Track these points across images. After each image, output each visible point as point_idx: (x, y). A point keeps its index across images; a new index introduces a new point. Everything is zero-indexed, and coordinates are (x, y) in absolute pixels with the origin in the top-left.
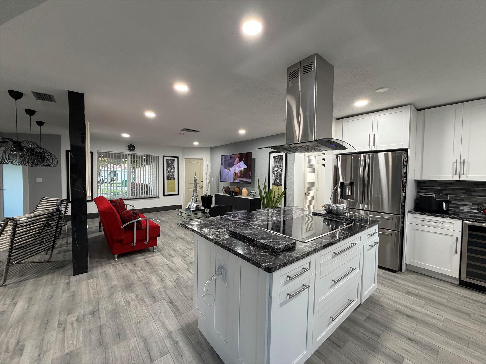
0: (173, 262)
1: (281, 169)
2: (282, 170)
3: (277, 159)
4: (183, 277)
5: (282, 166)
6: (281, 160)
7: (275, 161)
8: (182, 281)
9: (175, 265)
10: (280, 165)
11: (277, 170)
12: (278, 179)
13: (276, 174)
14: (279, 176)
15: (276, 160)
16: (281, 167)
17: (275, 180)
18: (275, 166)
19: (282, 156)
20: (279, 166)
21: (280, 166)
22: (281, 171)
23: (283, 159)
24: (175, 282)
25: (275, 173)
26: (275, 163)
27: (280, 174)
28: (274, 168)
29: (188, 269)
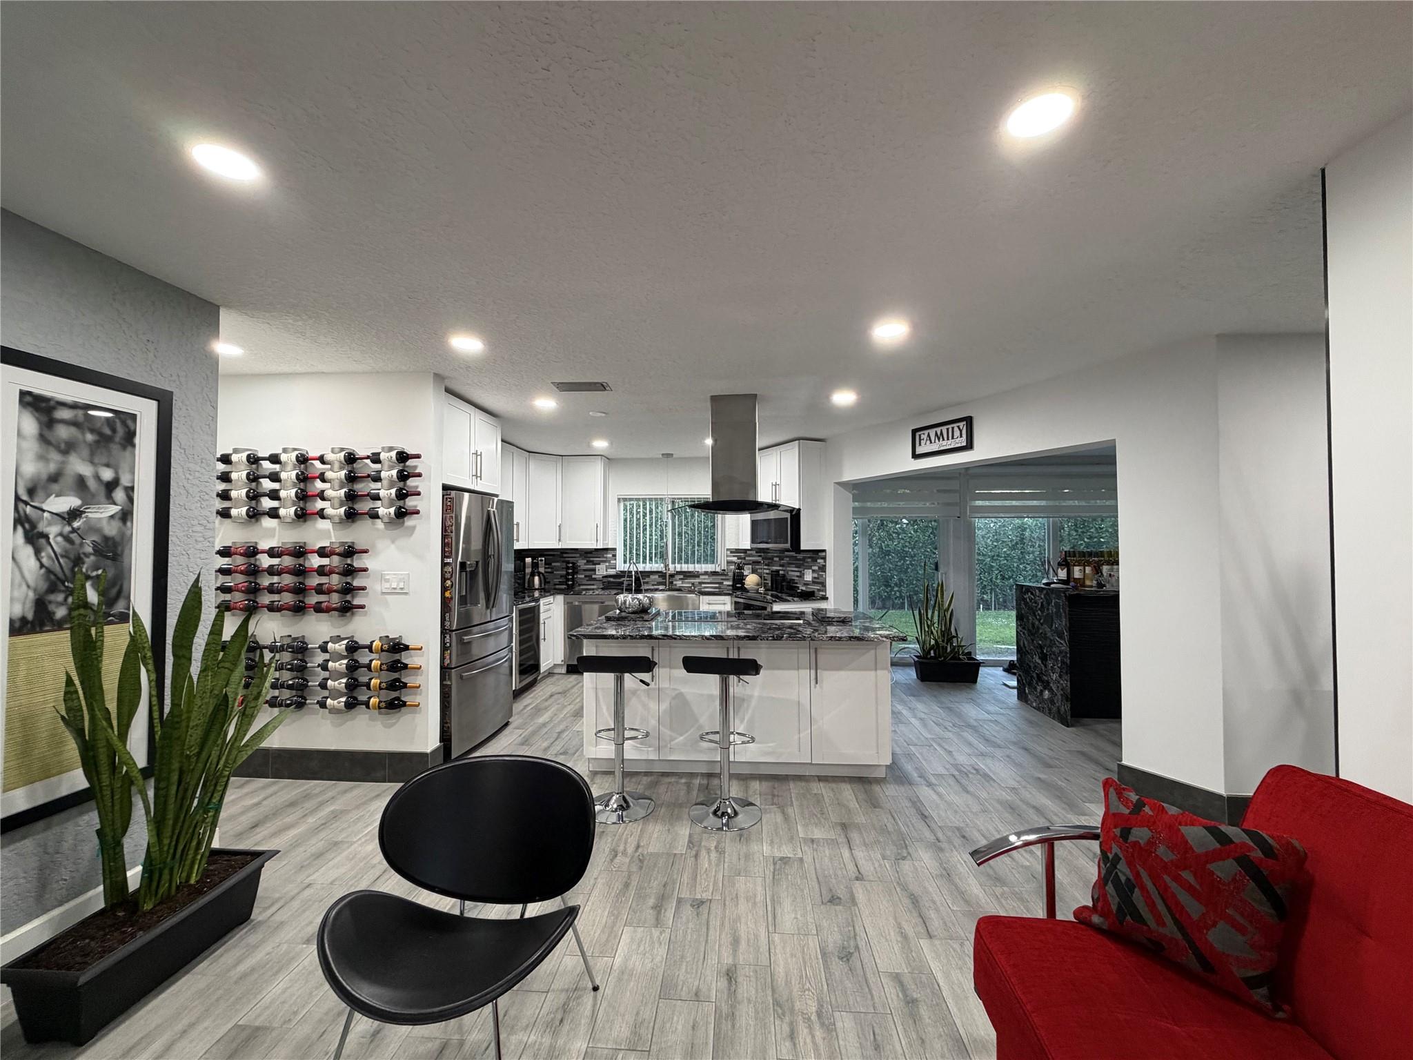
0: (905, 937)
1: (114, 509)
2: (126, 516)
3: (74, 423)
4: (884, 858)
5: (130, 490)
6: (115, 448)
7: (43, 439)
8: (890, 850)
9: (895, 919)
10: (107, 475)
11: (74, 514)
12: (88, 577)
13: (57, 543)
14: (97, 551)
15: (63, 432)
16: (119, 495)
17: (43, 586)
18: (54, 478)
19: (133, 417)
20: (92, 484)
21: (111, 486)
22: (116, 524)
23: (137, 440)
24: (909, 853)
25: (53, 531)
26: (55, 456)
27: (106, 539)
28: (31, 492)
29: (857, 879)
